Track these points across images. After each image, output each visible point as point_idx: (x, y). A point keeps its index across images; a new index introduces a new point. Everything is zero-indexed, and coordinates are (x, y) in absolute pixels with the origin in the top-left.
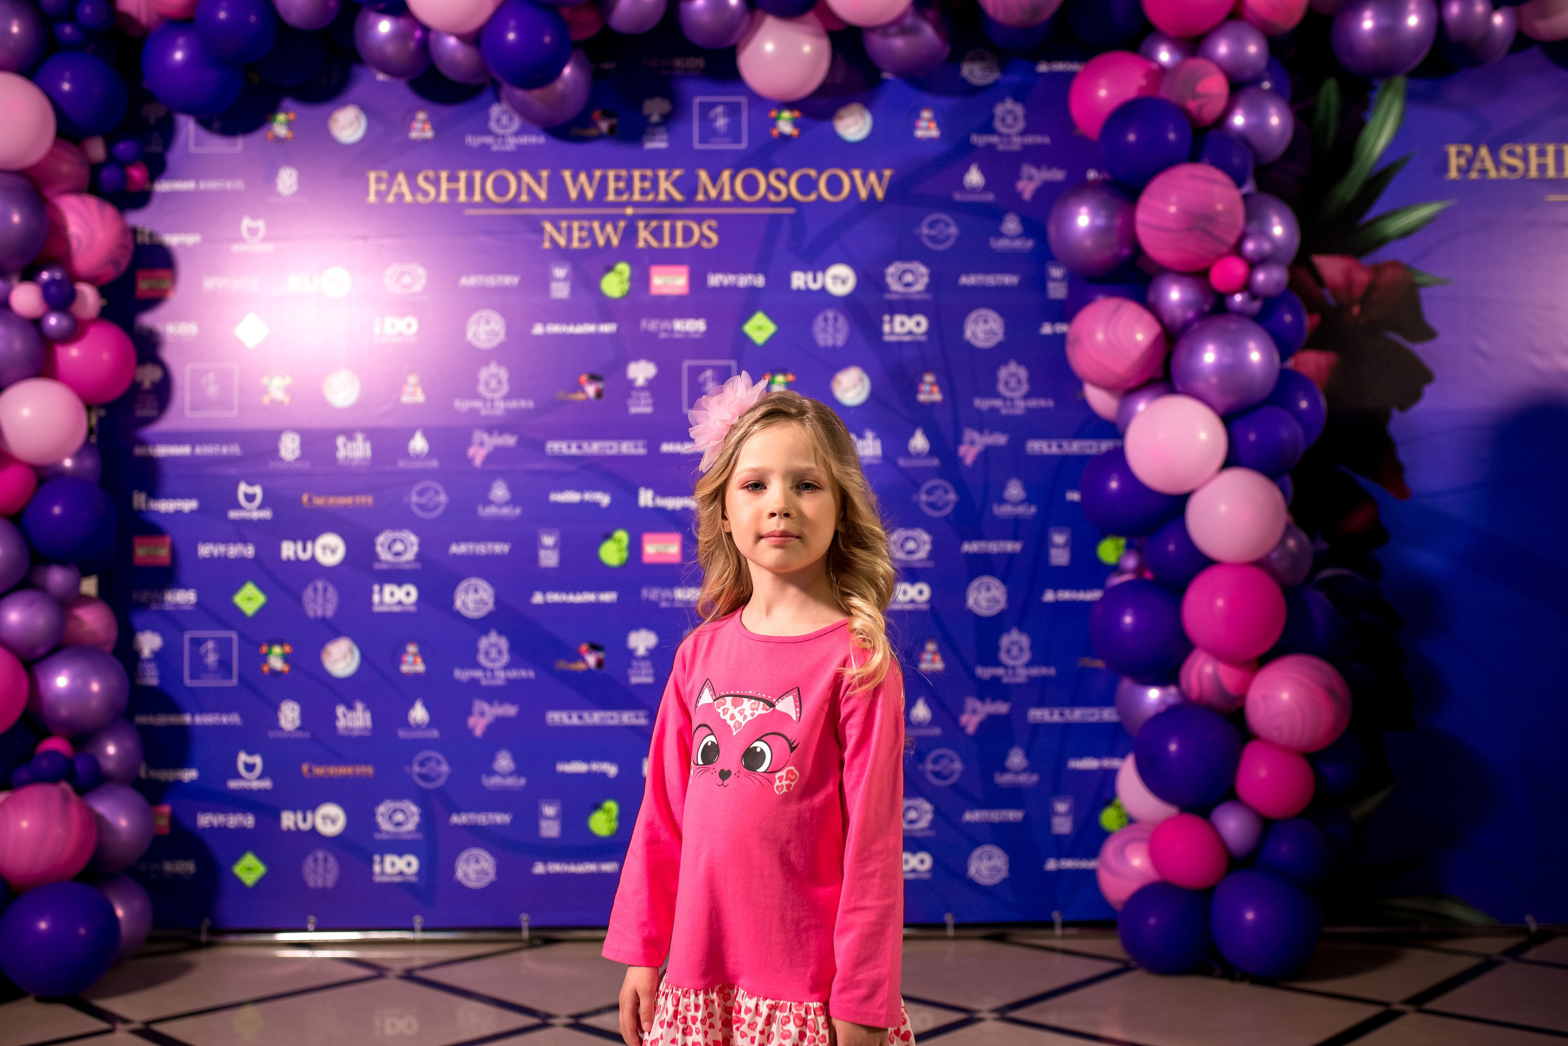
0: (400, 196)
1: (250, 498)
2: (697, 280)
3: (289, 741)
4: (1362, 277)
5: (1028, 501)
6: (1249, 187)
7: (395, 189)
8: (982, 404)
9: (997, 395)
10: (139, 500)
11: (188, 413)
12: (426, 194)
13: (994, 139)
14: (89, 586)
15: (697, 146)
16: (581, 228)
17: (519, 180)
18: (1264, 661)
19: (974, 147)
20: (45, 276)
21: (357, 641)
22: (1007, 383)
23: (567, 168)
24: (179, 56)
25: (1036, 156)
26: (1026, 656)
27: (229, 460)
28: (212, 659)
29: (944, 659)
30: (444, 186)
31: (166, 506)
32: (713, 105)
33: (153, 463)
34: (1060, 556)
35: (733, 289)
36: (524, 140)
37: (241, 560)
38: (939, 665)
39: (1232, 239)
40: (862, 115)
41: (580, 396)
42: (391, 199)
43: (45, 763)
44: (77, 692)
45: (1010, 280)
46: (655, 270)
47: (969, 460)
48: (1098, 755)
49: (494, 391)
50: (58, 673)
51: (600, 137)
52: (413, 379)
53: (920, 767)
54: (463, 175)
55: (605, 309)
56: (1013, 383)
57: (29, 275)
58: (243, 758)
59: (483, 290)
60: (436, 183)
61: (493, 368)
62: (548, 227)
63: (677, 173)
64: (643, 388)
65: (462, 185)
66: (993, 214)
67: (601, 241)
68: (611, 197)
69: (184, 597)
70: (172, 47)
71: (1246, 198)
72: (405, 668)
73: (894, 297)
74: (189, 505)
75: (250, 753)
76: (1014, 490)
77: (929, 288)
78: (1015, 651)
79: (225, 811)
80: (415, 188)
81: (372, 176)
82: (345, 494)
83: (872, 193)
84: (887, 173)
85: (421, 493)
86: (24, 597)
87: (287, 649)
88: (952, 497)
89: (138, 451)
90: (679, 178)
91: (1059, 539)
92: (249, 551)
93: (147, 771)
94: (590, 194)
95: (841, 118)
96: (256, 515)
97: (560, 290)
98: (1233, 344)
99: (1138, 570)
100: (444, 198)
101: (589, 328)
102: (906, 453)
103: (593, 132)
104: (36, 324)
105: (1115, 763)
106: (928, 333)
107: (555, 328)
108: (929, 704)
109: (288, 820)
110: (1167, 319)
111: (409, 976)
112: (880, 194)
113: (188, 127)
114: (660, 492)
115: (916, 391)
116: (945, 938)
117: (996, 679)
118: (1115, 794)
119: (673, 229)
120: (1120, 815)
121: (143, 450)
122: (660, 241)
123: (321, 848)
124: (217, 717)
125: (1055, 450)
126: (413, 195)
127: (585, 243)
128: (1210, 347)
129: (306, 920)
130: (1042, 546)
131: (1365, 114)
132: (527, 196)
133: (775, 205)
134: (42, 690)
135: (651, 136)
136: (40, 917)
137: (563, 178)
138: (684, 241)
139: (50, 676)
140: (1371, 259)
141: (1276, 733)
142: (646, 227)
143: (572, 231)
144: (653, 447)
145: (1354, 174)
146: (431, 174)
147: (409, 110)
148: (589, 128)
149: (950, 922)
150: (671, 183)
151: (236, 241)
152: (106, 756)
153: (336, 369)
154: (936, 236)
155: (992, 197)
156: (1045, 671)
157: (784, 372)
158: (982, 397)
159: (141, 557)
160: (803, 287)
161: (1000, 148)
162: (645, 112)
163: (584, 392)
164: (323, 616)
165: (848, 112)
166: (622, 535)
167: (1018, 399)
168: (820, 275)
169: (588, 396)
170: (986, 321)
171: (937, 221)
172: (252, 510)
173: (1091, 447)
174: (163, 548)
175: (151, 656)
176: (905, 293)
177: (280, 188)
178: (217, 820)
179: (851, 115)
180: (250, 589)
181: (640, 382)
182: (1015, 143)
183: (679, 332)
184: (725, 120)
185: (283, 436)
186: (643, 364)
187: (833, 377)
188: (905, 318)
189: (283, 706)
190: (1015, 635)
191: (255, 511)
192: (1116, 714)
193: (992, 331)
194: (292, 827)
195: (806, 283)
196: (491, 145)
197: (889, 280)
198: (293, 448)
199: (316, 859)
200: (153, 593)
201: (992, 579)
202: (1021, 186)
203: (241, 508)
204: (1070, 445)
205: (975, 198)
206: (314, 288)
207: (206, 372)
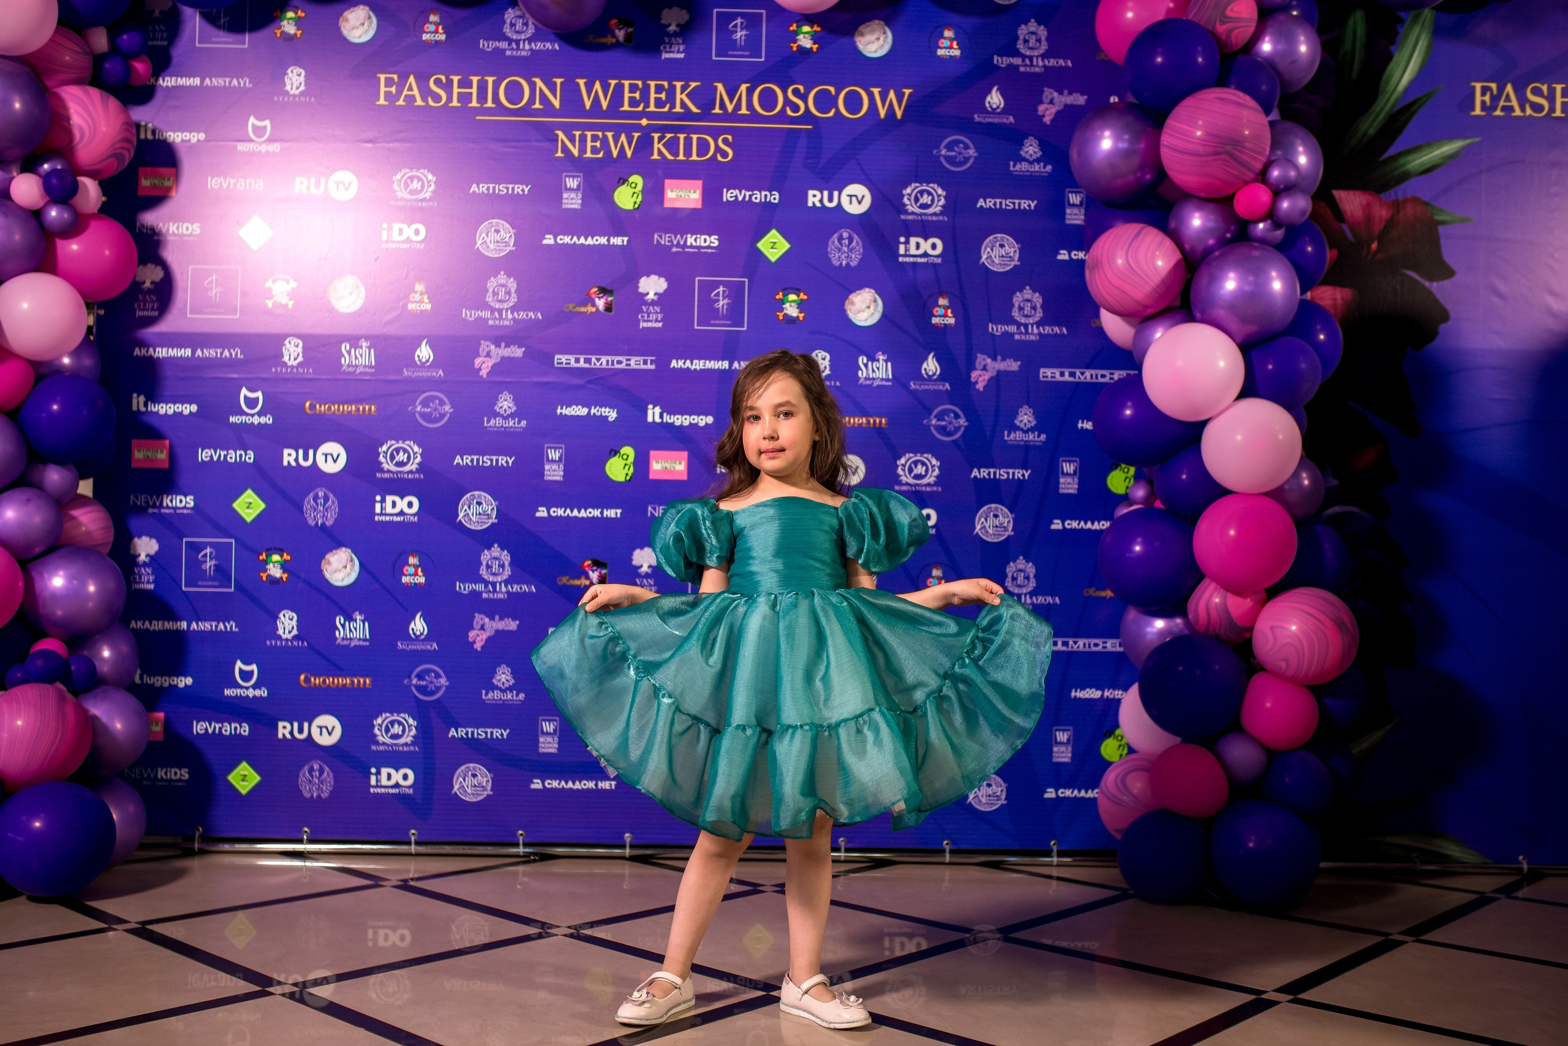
0: (411, 99)
1: (251, 403)
2: (711, 195)
3: (287, 651)
4: (1381, 213)
5: (1038, 428)
6: (1275, 115)
7: (405, 92)
8: (996, 329)
9: (1012, 321)
10: (138, 402)
11: (189, 316)
12: (437, 98)
13: (1017, 61)
14: (86, 488)
16: (595, 138)
17: (532, 86)
18: (1273, 592)
19: (997, 67)
20: (46, 166)
22: (1021, 309)
23: (581, 78)
25: (1056, 79)
26: (1032, 584)
27: (231, 363)
30: (456, 90)
31: (165, 409)
32: (734, 16)
33: (152, 363)
34: (1068, 485)
35: (749, 204)
36: (539, 46)
37: (241, 465)
39: (1258, 166)
40: (885, 33)
41: (591, 309)
43: (39, 663)
44: (74, 593)
45: (1027, 204)
46: (668, 182)
47: (980, 386)
48: (1100, 687)
49: (501, 301)
50: (54, 573)
51: (618, 45)
52: (419, 287)
54: (475, 79)
55: (618, 221)
56: (1027, 309)
57: (29, 166)
58: (239, 665)
59: (493, 197)
60: (448, 87)
61: (502, 278)
62: (561, 135)
63: (693, 85)
64: (653, 303)
65: (474, 90)
66: (1014, 137)
67: (615, 153)
68: (626, 107)
69: (183, 502)
71: (1272, 124)
72: (406, 580)
73: (910, 217)
74: (189, 409)
75: (247, 662)
76: (1025, 417)
77: (946, 210)
78: (1021, 579)
79: (219, 720)
80: (426, 92)
81: (382, 77)
82: (349, 402)
83: (891, 111)
84: (907, 92)
85: (425, 404)
86: (20, 494)
88: (962, 421)
89: (137, 352)
90: (695, 88)
91: (1069, 468)
92: (250, 457)
93: (141, 678)
94: (605, 105)
95: (862, 35)
96: (256, 420)
97: (572, 201)
98: (1255, 272)
99: (1148, 500)
100: (455, 103)
101: (603, 240)
102: (919, 377)
103: (610, 40)
104: (36, 215)
105: (1118, 694)
106: (942, 256)
107: (566, 240)
109: (284, 729)
110: (1187, 246)
111: (405, 886)
112: (899, 114)
113: (194, 21)
114: (668, 409)
115: (931, 315)
116: (944, 863)
118: (1117, 726)
119: (688, 142)
120: (1120, 746)
121: (144, 351)
122: (676, 154)
123: (317, 758)
124: (214, 624)
125: (1067, 378)
126: (424, 99)
127: (599, 153)
128: (1232, 275)
129: (301, 832)
130: (1053, 473)
131: (1392, 48)
132: (541, 104)
133: (793, 121)
134: (38, 590)
135: (668, 46)
136: (35, 816)
137: (578, 85)
138: (698, 155)
139: (46, 575)
140: (1390, 195)
141: (1283, 664)
142: (660, 139)
143: (586, 141)
144: (662, 363)
145: (1378, 109)
146: (443, 78)
147: (421, 12)
148: (605, 36)
149: (947, 848)
150: (687, 95)
151: (242, 141)
152: (101, 659)
153: (341, 273)
154: (955, 157)
155: (1011, 119)
156: (1049, 599)
157: (797, 291)
158: (996, 323)
159: (139, 460)
160: (818, 205)
161: (1022, 69)
162: (663, 22)
163: (594, 304)
164: (323, 524)
165: (869, 28)
166: (628, 451)
167: (1032, 325)
168: (836, 193)
169: (598, 310)
170: (1002, 246)
171: (957, 142)
172: (253, 415)
173: (1103, 376)
174: (162, 452)
175: (147, 560)
176: (922, 215)
177: (288, 88)
178: (213, 727)
179: (872, 32)
180: (249, 496)
181: (651, 296)
182: (1037, 66)
183: (691, 246)
184: (744, 33)
185: (287, 342)
186: (654, 278)
187: (847, 297)
188: (921, 240)
189: (281, 615)
190: (1021, 563)
191: (256, 417)
192: (1120, 646)
193: (1007, 256)
194: (288, 736)
195: (821, 201)
196: (505, 50)
197: (906, 200)
198: (296, 353)
199: (311, 770)
200: (151, 498)
201: (1000, 506)
202: (1041, 108)
203: (242, 413)
204: (1082, 373)
205: (996, 120)
206: (320, 191)
207: (209, 273)
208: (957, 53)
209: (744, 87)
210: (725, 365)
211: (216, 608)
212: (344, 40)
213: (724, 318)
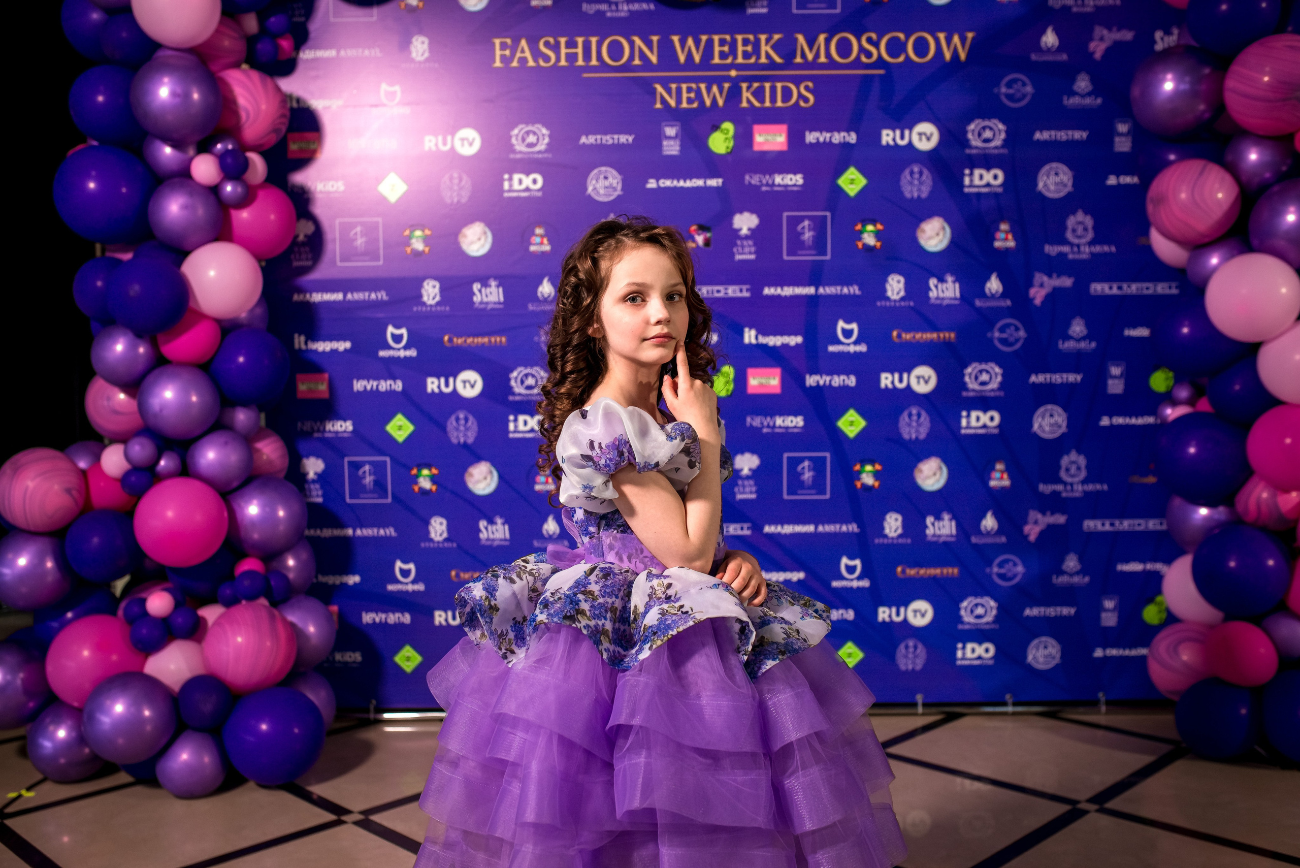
0: (523, 60)
1: (397, 339)
2: (795, 138)
3: (438, 551)
5: (1088, 337)
7: (518, 55)
8: (1051, 250)
9: (1064, 242)
10: (299, 341)
11: (339, 264)
12: (547, 59)
13: (1069, 1)
15: (795, 11)
16: (689, 90)
17: (632, 44)
19: (1051, 10)
20: (219, 146)
21: (494, 464)
22: (1074, 231)
23: (675, 34)
25: (1108, 18)
26: (1083, 474)
27: (377, 304)
28: (369, 480)
29: (1011, 477)
30: (563, 51)
33: (310, 308)
34: (1115, 386)
35: (829, 145)
36: (635, 7)
37: (391, 393)
38: (1006, 483)
41: (691, 245)
43: (246, 583)
44: (268, 517)
45: (1079, 135)
46: (756, 128)
47: (1038, 301)
48: (1143, 561)
50: (249, 503)
51: (707, 3)
52: (540, 231)
53: (988, 570)
54: (580, 40)
55: (713, 165)
56: (1080, 231)
57: (204, 148)
58: (399, 564)
59: (601, 147)
60: (556, 48)
62: (659, 88)
63: (777, 37)
64: (747, 237)
65: (580, 50)
66: (1067, 74)
67: (708, 102)
68: (717, 60)
69: (344, 427)
72: (538, 487)
73: (974, 152)
74: (343, 346)
75: (405, 562)
76: (1078, 328)
77: (1006, 143)
78: (1073, 470)
79: (385, 611)
80: (536, 54)
81: (497, 42)
82: (482, 335)
83: (955, 54)
84: (970, 35)
86: (219, 438)
87: (435, 471)
88: (1022, 334)
89: (296, 297)
90: (779, 40)
91: (1115, 371)
92: (398, 386)
93: (317, 578)
94: (697, 58)
96: (402, 354)
97: (671, 148)
100: (563, 63)
101: (699, 183)
102: (982, 295)
104: (214, 190)
105: (1158, 566)
106: (1003, 185)
107: (667, 183)
108: (996, 516)
110: (1245, 180)
112: (963, 56)
114: (762, 331)
115: (993, 239)
116: (1005, 714)
117: (1056, 494)
119: (773, 90)
120: (1162, 610)
121: (301, 297)
122: (762, 101)
124: (375, 530)
125: (1115, 291)
126: (535, 60)
127: (693, 103)
128: (1292, 209)
130: (1103, 376)
132: (640, 60)
133: (867, 66)
134: (239, 518)
135: (752, 2)
136: (261, 720)
137: (672, 42)
138: (784, 101)
139: (243, 504)
142: (748, 88)
143: (681, 93)
144: (756, 291)
146: (551, 40)
149: (1010, 700)
150: (773, 47)
151: (376, 106)
152: (288, 568)
153: (470, 220)
154: (1013, 95)
155: (1065, 57)
156: (1099, 487)
157: (874, 222)
158: (1052, 243)
159: (303, 391)
160: (891, 143)
161: (1075, 10)
163: (694, 241)
164: (465, 443)
166: (728, 370)
167: (1084, 245)
168: (907, 132)
169: (698, 245)
170: (1057, 174)
171: (1015, 81)
172: (399, 349)
173: (1147, 288)
174: (322, 384)
175: (315, 477)
176: (984, 148)
177: (414, 55)
178: (379, 617)
180: (400, 419)
181: (744, 231)
182: (1088, 6)
183: (779, 185)
185: (425, 284)
186: (746, 215)
187: (918, 226)
188: (983, 172)
189: (432, 521)
190: (1073, 456)
191: (402, 351)
192: (1161, 525)
193: (1062, 183)
194: (445, 623)
195: (894, 139)
196: (606, 12)
197: (970, 136)
198: (434, 294)
200: (316, 423)
201: (1055, 407)
202: (1092, 46)
203: (390, 348)
204: (1129, 287)
205: (1050, 58)
206: (447, 148)
207: (353, 226)
209: (822, 38)
210: (810, 290)
211: (376, 517)
212: (462, 8)
213: (810, 248)
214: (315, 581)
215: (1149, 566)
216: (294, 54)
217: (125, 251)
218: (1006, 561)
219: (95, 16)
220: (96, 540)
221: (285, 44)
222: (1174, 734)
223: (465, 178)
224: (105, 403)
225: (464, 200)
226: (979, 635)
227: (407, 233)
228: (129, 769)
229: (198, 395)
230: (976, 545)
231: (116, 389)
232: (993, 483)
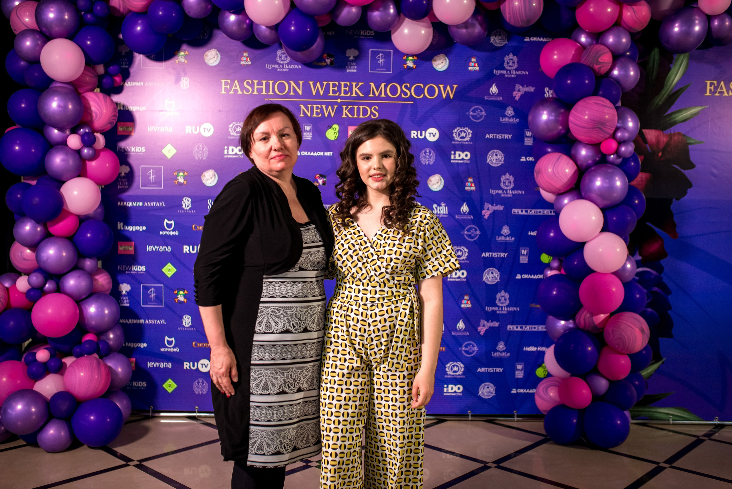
0: (236, 91)
1: (169, 226)
3: (187, 332)
4: (664, 139)
5: (511, 235)
6: (619, 104)
7: (234, 88)
8: (493, 192)
10: (120, 225)
12: (248, 90)
13: (504, 72)
15: (370, 72)
16: (317, 108)
17: (290, 85)
19: (495, 75)
20: (82, 130)
22: (504, 183)
23: (311, 81)
24: (139, 28)
25: (522, 80)
26: (508, 302)
27: (160, 209)
28: (153, 295)
30: (256, 87)
31: (132, 228)
32: (379, 53)
33: (126, 209)
34: (524, 260)
36: (292, 67)
37: (165, 253)
38: (469, 305)
39: (611, 132)
40: (445, 60)
41: (316, 184)
42: (232, 92)
43: (87, 346)
44: (99, 314)
45: (508, 136)
46: (350, 128)
47: (486, 217)
48: (536, 346)
50: (90, 306)
51: (327, 66)
53: (460, 348)
54: (264, 82)
55: (328, 145)
56: (507, 183)
57: (74, 131)
58: (167, 338)
60: (252, 85)
62: (302, 107)
63: (361, 84)
65: (264, 87)
66: (502, 106)
67: (326, 115)
68: (331, 94)
69: (141, 269)
70: (136, 24)
71: (617, 110)
73: (456, 143)
74: (142, 228)
75: (170, 337)
76: (506, 230)
77: (472, 139)
78: (503, 300)
80: (242, 88)
81: (223, 81)
83: (448, 95)
84: (455, 86)
86: (76, 274)
87: (186, 292)
88: (478, 232)
89: (119, 204)
90: (362, 85)
91: (524, 252)
92: (169, 249)
93: (125, 343)
94: (321, 93)
95: (435, 61)
96: (171, 233)
97: (308, 136)
98: (609, 178)
100: (255, 93)
101: (321, 154)
102: (459, 213)
103: (324, 64)
104: (78, 152)
105: (544, 349)
106: (470, 160)
107: (305, 153)
108: (464, 322)
109: (186, 365)
110: (579, 163)
112: (452, 96)
113: (139, 58)
115: (465, 186)
116: (468, 420)
118: (543, 362)
119: (358, 109)
120: (544, 371)
121: (122, 203)
122: (353, 115)
123: (201, 377)
124: (155, 321)
126: (242, 91)
127: (319, 115)
128: (599, 179)
129: (194, 408)
130: (517, 255)
131: (671, 65)
132: (293, 93)
133: (405, 100)
134: (85, 314)
135: (349, 66)
136: (91, 414)
137: (309, 84)
138: (363, 115)
139: (87, 307)
140: (668, 131)
141: (617, 346)
142: (346, 108)
143: (313, 109)
145: (664, 93)
146: (250, 81)
147: (240, 52)
148: (321, 62)
149: (470, 414)
150: (358, 89)
151: (162, 111)
152: (110, 339)
153: (207, 169)
154: (476, 116)
155: (501, 98)
156: (515, 309)
158: (493, 189)
159: (121, 251)
161: (506, 76)
162: (347, 55)
163: (318, 182)
165: (438, 58)
167: (509, 190)
168: (423, 132)
169: (319, 184)
170: (496, 155)
171: (477, 109)
172: (170, 231)
173: (540, 212)
174: (131, 247)
175: (126, 293)
176: (461, 141)
177: (182, 86)
178: (156, 364)
179: (440, 59)
180: (169, 266)
182: (513, 74)
184: (383, 60)
185: (184, 199)
187: (428, 178)
188: (461, 153)
189: (184, 317)
190: (503, 293)
191: (171, 232)
192: (545, 328)
193: (499, 159)
194: (188, 368)
195: (417, 136)
196: (277, 69)
197: (454, 135)
198: (188, 204)
199: (198, 382)
200: (127, 267)
201: (494, 269)
202: (514, 93)
203: (166, 230)
204: (531, 211)
205: (494, 99)
206: (197, 132)
207: (149, 169)
208: (477, 68)
209: (383, 85)
211: (156, 314)
212: (206, 64)
214: (124, 345)
215: (539, 349)
216: (122, 83)
217: (33, 180)
218: (469, 344)
219: (22, 63)
220: (12, 323)
221: (118, 79)
222: (544, 432)
223: (205, 147)
224: (20, 254)
225: (204, 159)
226: (455, 381)
227: (176, 173)
228: (24, 437)
229: (66, 253)
230: (454, 336)
231: (26, 248)
232: (463, 306)
